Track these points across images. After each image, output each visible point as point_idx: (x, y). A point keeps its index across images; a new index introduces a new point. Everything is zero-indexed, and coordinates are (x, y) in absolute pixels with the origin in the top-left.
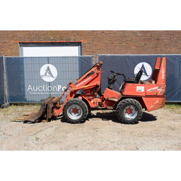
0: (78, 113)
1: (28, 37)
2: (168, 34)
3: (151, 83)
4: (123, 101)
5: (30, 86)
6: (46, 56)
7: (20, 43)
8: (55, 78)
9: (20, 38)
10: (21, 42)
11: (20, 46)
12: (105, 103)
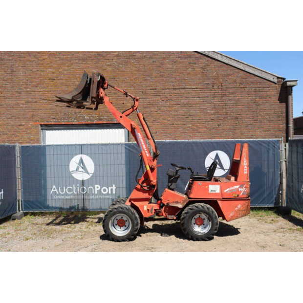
0: (125, 226)
1: (53, 117)
2: (249, 112)
3: (230, 179)
4: (190, 207)
5: (54, 186)
6: (78, 143)
7: (41, 125)
8: (91, 175)
9: (42, 119)
10: (43, 123)
11: (42, 129)
12: (165, 211)
